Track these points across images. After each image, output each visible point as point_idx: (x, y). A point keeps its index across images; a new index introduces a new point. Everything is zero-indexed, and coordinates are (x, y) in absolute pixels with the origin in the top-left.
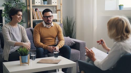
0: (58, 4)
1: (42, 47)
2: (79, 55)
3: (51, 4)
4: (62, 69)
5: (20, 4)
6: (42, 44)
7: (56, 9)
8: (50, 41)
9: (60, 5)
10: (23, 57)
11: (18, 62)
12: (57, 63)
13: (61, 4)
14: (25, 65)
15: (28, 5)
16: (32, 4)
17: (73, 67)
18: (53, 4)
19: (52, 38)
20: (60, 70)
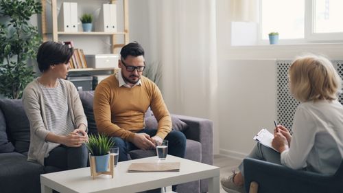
0: (118, 31)
1: (120, 136)
2: (199, 152)
3: (103, 31)
4: (173, 186)
5: (26, 30)
6: (116, 127)
7: (111, 42)
8: (133, 119)
9: (124, 33)
10: (99, 158)
11: (85, 172)
12: (177, 170)
13: (126, 31)
14: (104, 179)
15: (44, 32)
16: (59, 31)
17: (212, 178)
18: (107, 31)
19: (136, 113)
20: (169, 189)
